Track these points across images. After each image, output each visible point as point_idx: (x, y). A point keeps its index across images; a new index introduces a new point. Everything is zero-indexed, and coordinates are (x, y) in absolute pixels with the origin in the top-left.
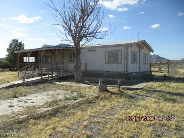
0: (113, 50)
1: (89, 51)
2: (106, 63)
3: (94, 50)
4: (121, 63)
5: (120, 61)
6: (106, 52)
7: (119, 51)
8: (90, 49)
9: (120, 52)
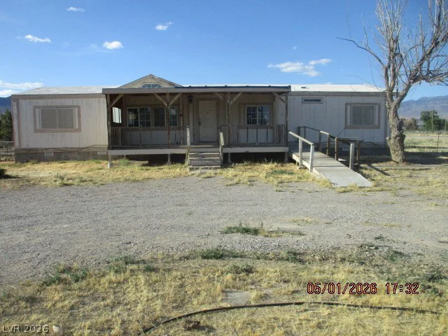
0: (362, 102)
1: (306, 100)
2: (346, 127)
3: (319, 100)
4: (378, 127)
5: (377, 124)
6: (346, 104)
7: (376, 104)
8: (308, 98)
9: (377, 107)
